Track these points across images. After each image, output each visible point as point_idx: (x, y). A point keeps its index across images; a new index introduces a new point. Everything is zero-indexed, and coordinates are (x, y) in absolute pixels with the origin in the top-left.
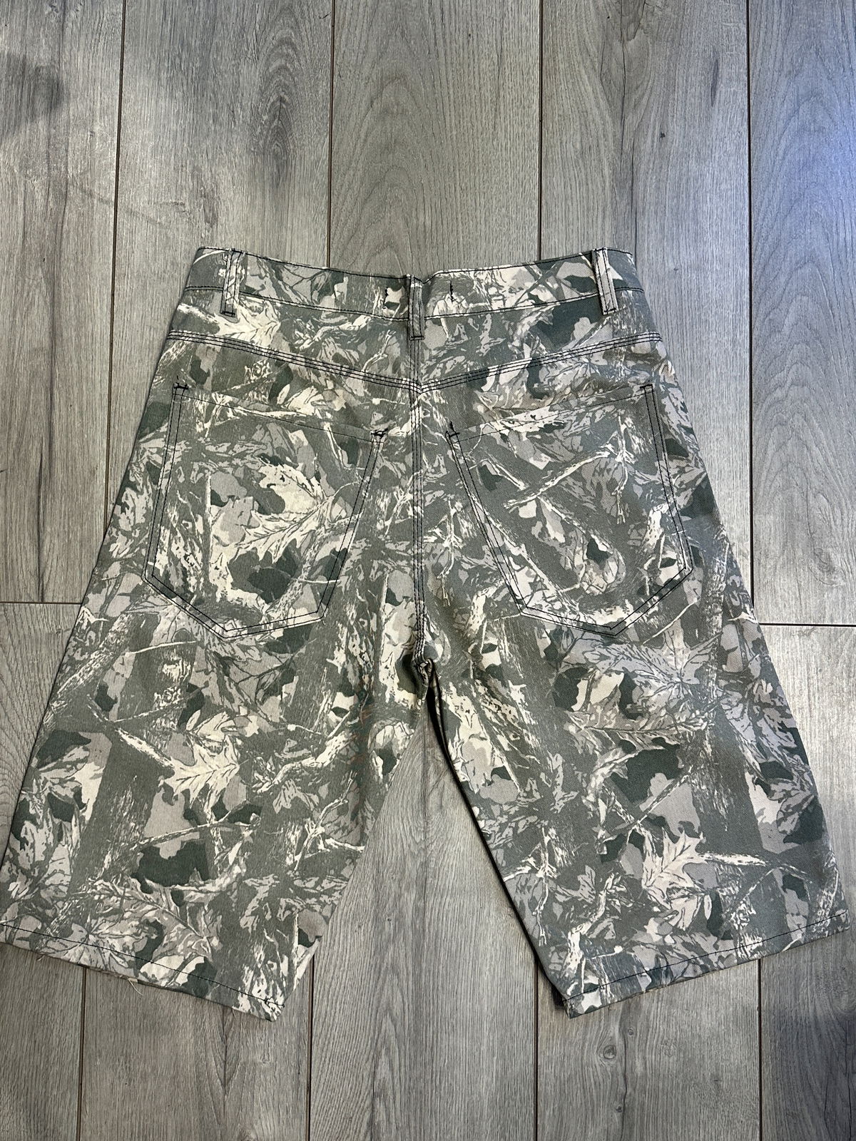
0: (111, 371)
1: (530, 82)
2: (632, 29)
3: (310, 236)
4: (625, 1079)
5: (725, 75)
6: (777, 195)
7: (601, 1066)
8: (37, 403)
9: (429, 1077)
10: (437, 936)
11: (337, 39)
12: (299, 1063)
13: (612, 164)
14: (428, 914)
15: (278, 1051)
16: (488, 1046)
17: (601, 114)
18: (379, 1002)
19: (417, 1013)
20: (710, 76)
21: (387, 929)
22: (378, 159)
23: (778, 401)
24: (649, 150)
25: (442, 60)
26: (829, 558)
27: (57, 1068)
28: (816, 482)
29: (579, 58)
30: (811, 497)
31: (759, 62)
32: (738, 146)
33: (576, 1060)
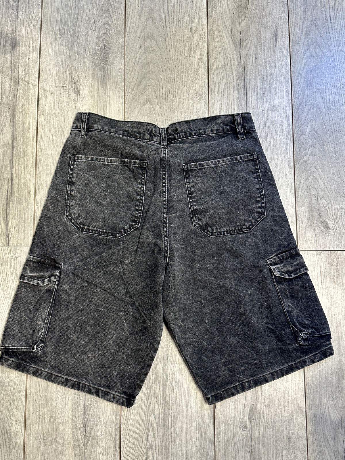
0: (36, 152)
1: (204, 38)
2: (243, 18)
3: (117, 99)
4: (251, 439)
5: (280, 35)
6: (302, 81)
7: (241, 433)
8: (6, 165)
9: (170, 440)
10: (172, 381)
11: (127, 22)
12: (116, 436)
13: (236, 70)
14: (169, 372)
15: (107, 431)
16: (194, 426)
17: (232, 50)
18: (149, 409)
19: (165, 414)
20: (274, 36)
21: (152, 378)
22: (143, 69)
23: (305, 162)
24: (251, 64)
25: (168, 30)
26: (327, 223)
27: (14, 440)
28: (321, 193)
29: (223, 29)
30: (319, 199)
31: (293, 30)
32: (286, 63)
33: (231, 431)
